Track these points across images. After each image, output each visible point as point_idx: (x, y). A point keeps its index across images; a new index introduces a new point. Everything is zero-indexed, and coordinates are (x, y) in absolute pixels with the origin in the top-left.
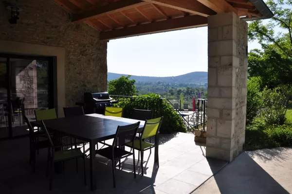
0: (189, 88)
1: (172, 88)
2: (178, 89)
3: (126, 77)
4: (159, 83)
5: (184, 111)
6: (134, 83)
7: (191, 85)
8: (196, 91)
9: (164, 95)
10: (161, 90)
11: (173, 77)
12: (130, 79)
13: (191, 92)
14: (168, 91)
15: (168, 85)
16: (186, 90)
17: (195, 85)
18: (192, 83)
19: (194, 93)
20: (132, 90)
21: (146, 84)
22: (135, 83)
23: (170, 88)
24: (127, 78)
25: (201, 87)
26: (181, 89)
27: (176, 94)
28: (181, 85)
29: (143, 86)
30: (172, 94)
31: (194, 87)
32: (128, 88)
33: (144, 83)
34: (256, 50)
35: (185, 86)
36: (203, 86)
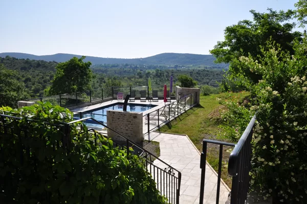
0: (158, 71)
1: (141, 70)
2: (147, 71)
3: (79, 58)
4: (127, 65)
5: (152, 99)
6: (89, 66)
7: (160, 67)
8: (165, 74)
9: (132, 78)
10: (129, 72)
11: (141, 58)
12: (84, 61)
13: (161, 74)
14: (136, 74)
15: (136, 67)
16: (155, 72)
17: (165, 67)
18: (161, 65)
19: (164, 76)
20: (86, 74)
21: (113, 66)
22: (91, 66)
23: (139, 71)
24: (80, 60)
25: (171, 69)
26: (150, 71)
27: (145, 76)
28: (150, 68)
29: (110, 69)
30: (141, 77)
31: (164, 69)
32: (82, 72)
33: (111, 66)
34: (247, 22)
35: (155, 68)
36: (172, 68)
